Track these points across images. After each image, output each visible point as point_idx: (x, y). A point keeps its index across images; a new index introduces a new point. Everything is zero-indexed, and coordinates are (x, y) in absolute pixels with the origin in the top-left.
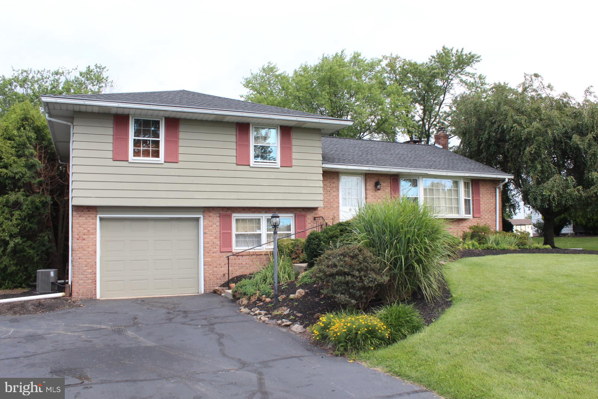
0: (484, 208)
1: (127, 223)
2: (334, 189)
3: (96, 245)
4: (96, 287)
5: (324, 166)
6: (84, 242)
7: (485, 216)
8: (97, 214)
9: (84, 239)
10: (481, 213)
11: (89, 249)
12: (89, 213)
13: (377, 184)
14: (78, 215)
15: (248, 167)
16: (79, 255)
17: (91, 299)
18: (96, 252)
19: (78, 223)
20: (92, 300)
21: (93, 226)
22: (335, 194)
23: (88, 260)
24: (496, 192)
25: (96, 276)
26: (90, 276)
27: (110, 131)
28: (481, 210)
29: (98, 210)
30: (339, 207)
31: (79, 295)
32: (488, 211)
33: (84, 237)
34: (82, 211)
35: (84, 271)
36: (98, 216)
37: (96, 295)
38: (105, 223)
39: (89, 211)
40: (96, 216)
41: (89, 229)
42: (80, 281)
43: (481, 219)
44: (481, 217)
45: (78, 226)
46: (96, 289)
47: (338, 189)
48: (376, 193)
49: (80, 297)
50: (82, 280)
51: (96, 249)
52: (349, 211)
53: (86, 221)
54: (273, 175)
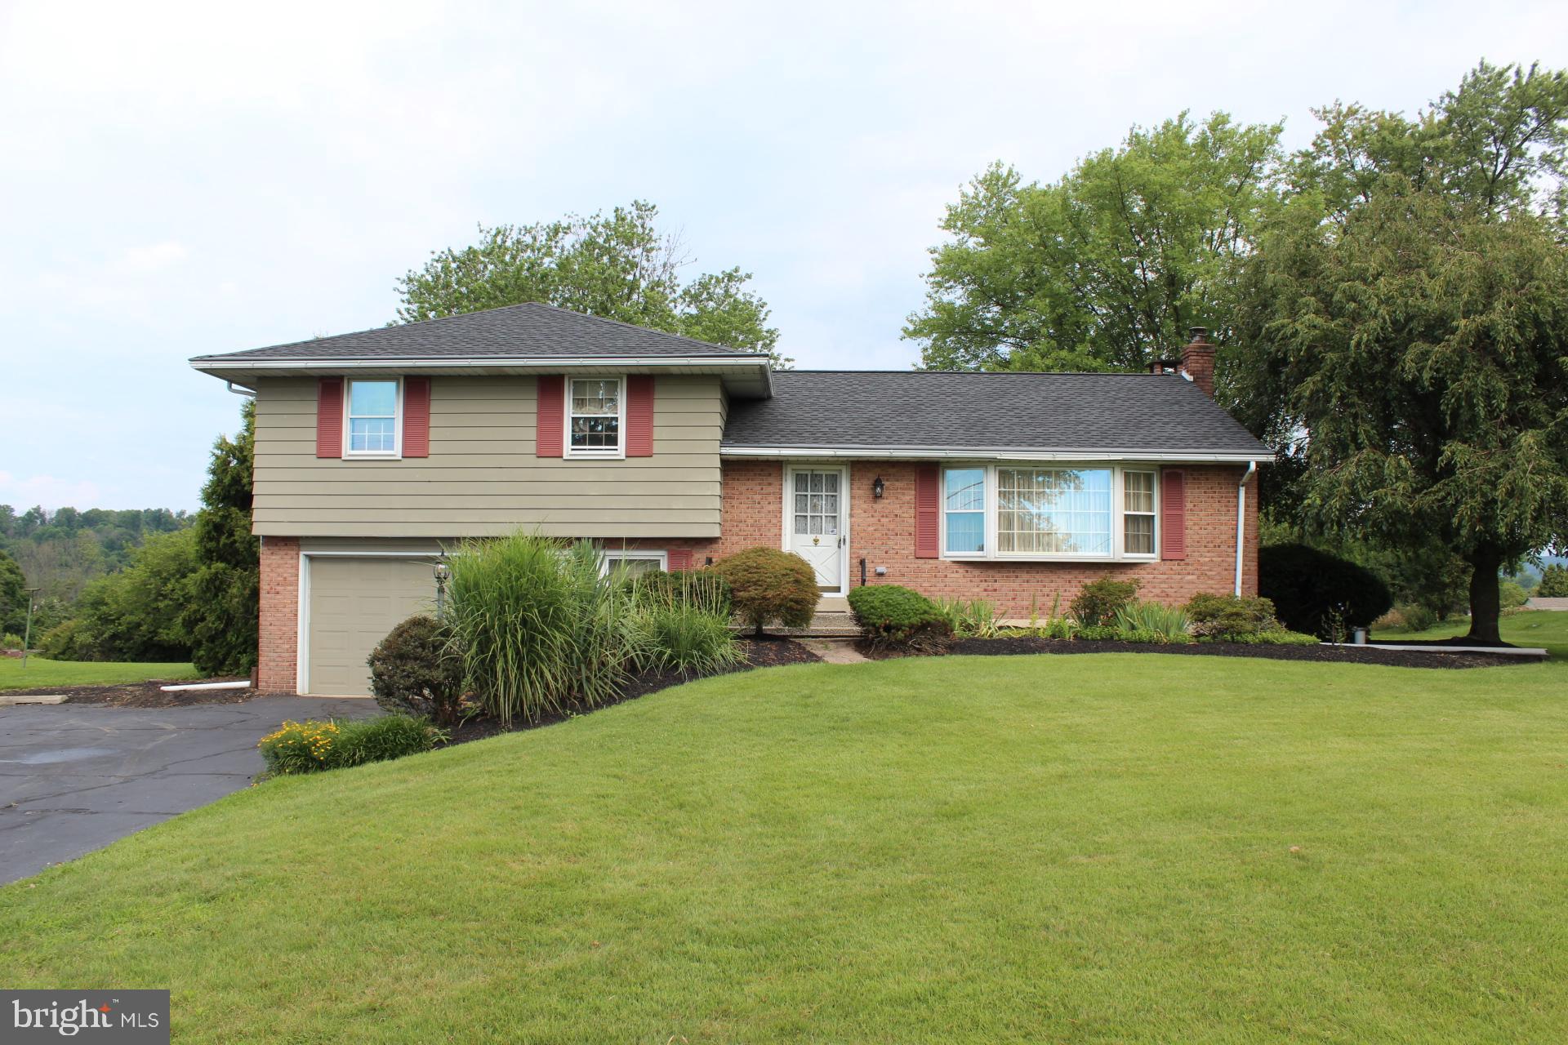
0: (1196, 537)
1: (354, 567)
2: (771, 498)
3: (297, 603)
4: (295, 674)
5: (725, 451)
6: (278, 596)
7: (1201, 556)
8: (299, 550)
9: (278, 593)
10: (1188, 551)
11: (286, 610)
12: (285, 548)
13: (878, 483)
14: (269, 552)
15: (560, 459)
16: (270, 619)
17: (288, 695)
18: (296, 615)
19: (269, 566)
20: (290, 695)
21: (293, 571)
22: (771, 507)
23: (284, 628)
24: (1237, 497)
25: (296, 656)
26: (287, 655)
27: (313, 407)
28: (1188, 541)
29: (300, 543)
30: (780, 535)
31: (269, 687)
32: (1211, 545)
33: (279, 588)
34: (276, 545)
35: (277, 647)
36: (302, 553)
37: (295, 687)
38: (318, 566)
39: (286, 545)
40: (298, 554)
41: (285, 575)
42: (272, 664)
43: (1187, 564)
44: (1187, 561)
45: (268, 570)
46: (295, 679)
47: (781, 498)
48: (875, 506)
49: (270, 689)
50: (274, 661)
51: (297, 611)
52: (812, 543)
53: (281, 562)
54: (610, 475)
